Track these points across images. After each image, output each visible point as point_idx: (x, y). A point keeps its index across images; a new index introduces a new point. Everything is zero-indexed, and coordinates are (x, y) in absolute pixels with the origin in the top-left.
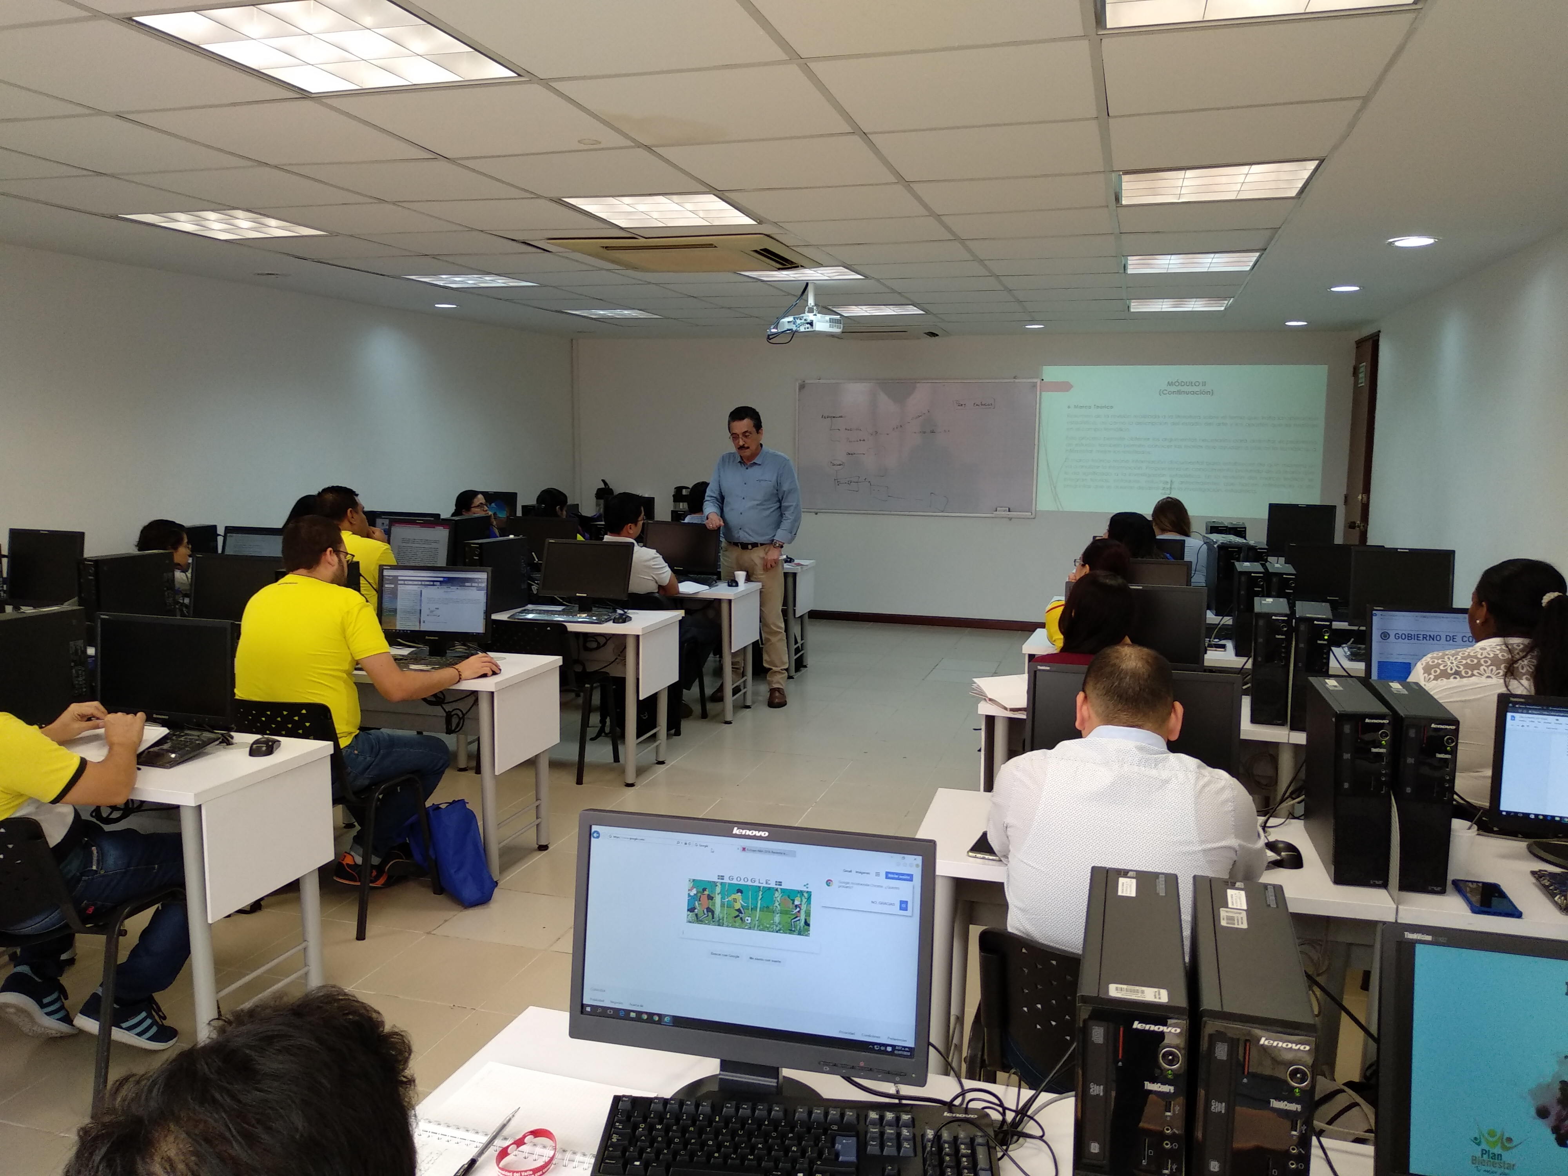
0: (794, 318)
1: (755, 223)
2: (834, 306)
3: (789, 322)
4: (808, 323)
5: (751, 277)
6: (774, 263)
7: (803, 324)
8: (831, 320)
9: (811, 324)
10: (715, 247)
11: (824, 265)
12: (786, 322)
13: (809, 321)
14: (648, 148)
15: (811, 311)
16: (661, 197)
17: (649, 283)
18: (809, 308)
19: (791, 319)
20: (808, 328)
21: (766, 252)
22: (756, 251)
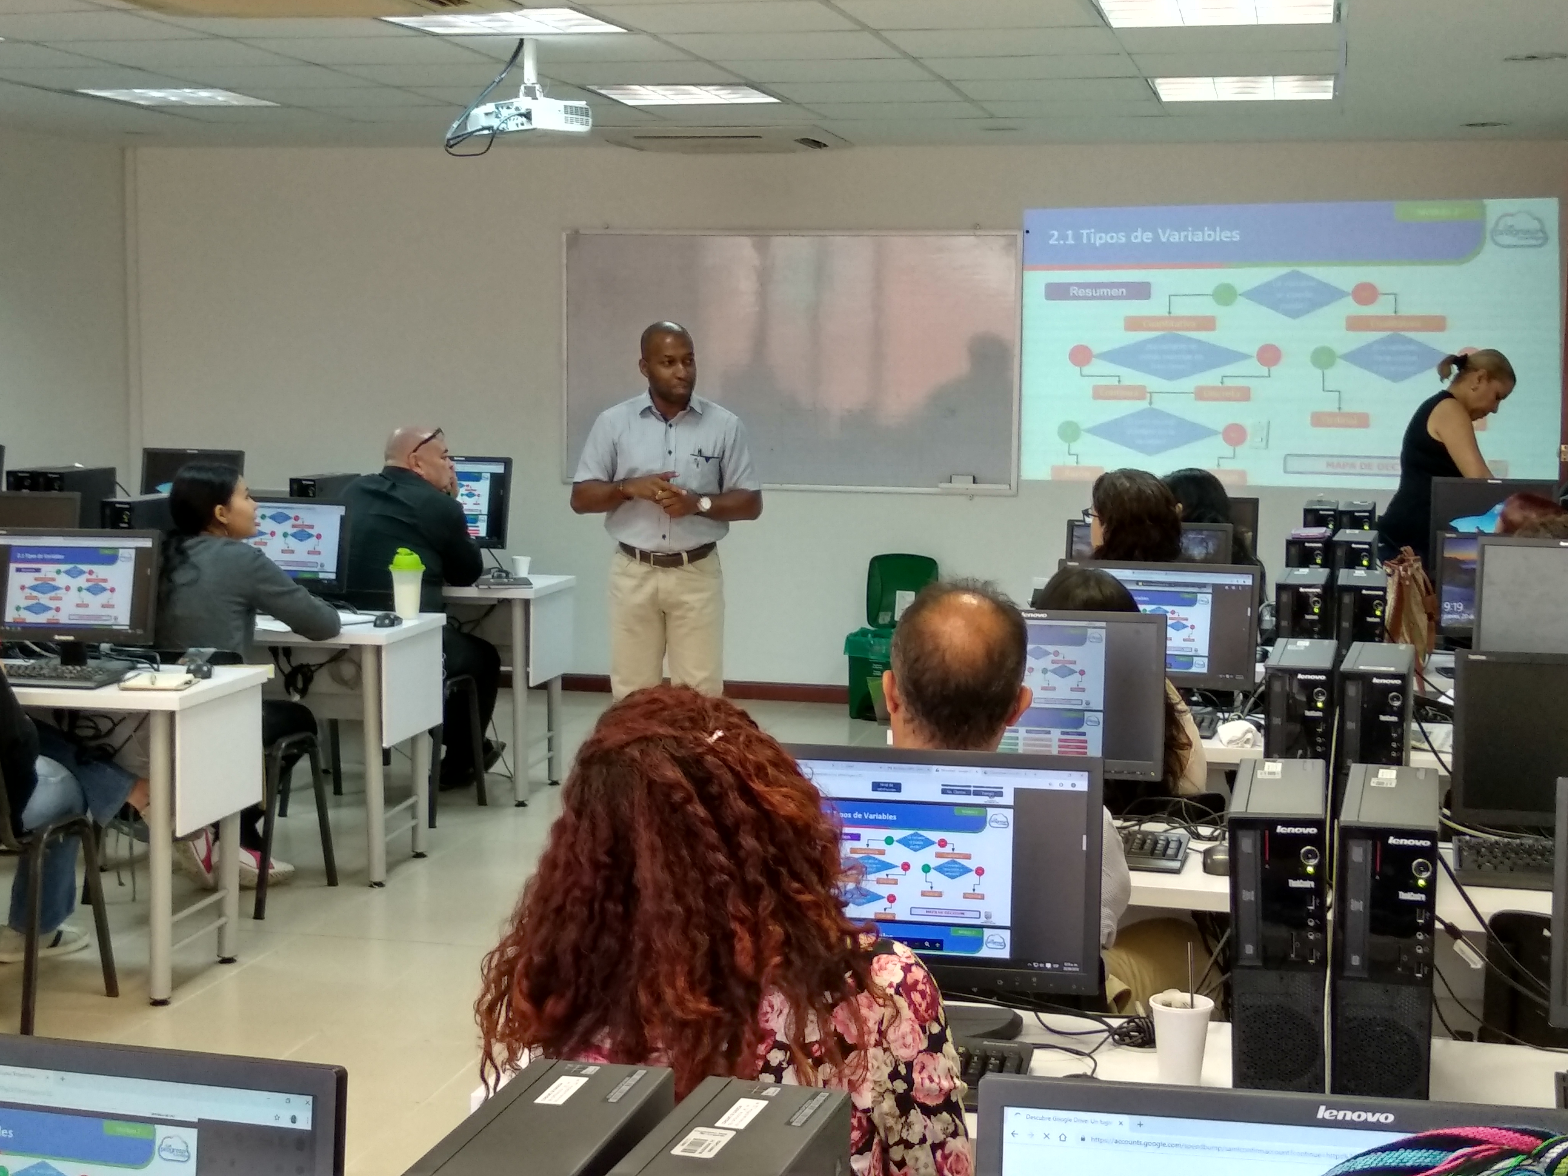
0: (497, 107)
3: (486, 114)
4: (522, 115)
5: (407, 27)
7: (513, 117)
8: (570, 110)
9: (527, 115)
12: (481, 115)
13: (524, 112)
15: (530, 92)
18: (526, 87)
19: (490, 107)
20: (522, 124)
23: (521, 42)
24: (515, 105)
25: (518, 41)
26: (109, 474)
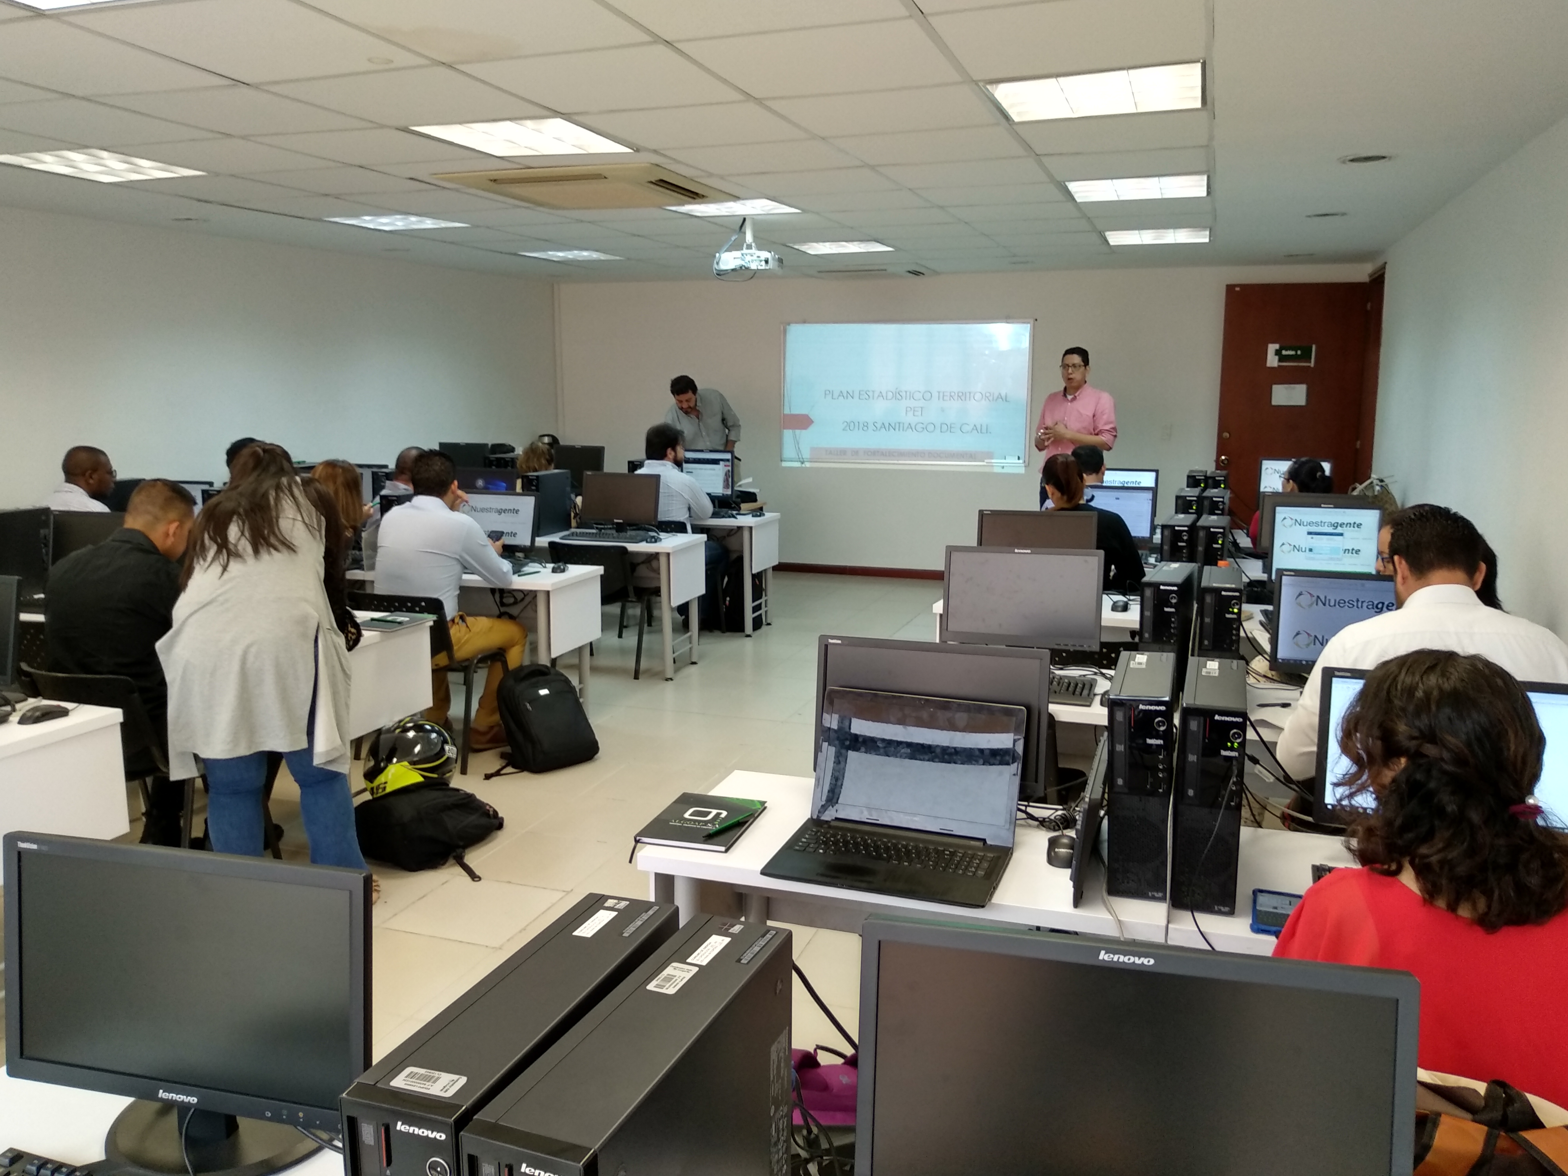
0: (733, 255)
1: (631, 151)
2: (795, 243)
3: (735, 259)
5: (679, 212)
6: (686, 198)
7: (755, 261)
10: (605, 178)
11: (741, 196)
14: (450, 66)
15: (749, 247)
16: (508, 123)
20: (746, 265)
21: (662, 183)
22: (651, 182)
23: (744, 220)
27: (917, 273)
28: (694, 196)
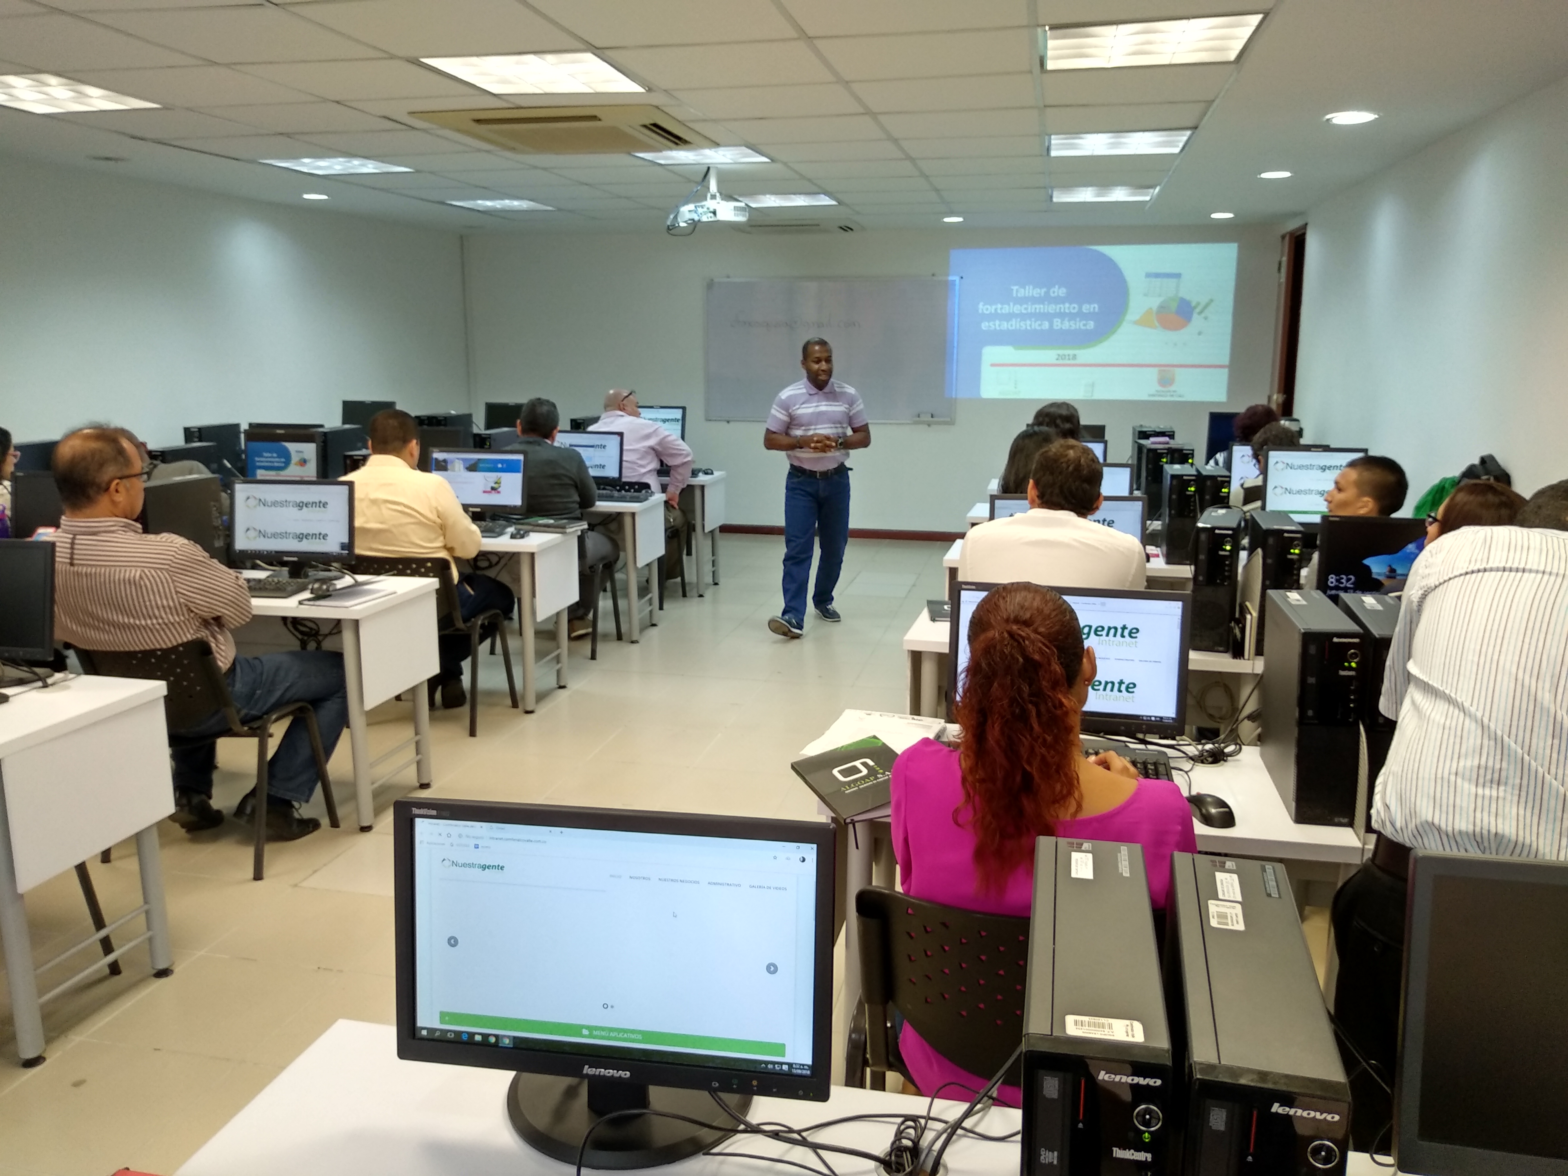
0: (696, 207)
1: (644, 91)
3: (690, 211)
4: (711, 212)
5: (646, 160)
7: (705, 213)
8: (736, 208)
9: (714, 213)
10: (597, 119)
12: (687, 213)
13: (712, 210)
15: (713, 197)
16: (531, 56)
17: (535, 167)
18: (711, 195)
19: (691, 207)
20: (711, 217)
21: (657, 128)
22: (645, 126)
23: (709, 168)
24: (707, 206)
25: (706, 169)
26: (469, 416)
27: (846, 229)
28: (678, 141)
